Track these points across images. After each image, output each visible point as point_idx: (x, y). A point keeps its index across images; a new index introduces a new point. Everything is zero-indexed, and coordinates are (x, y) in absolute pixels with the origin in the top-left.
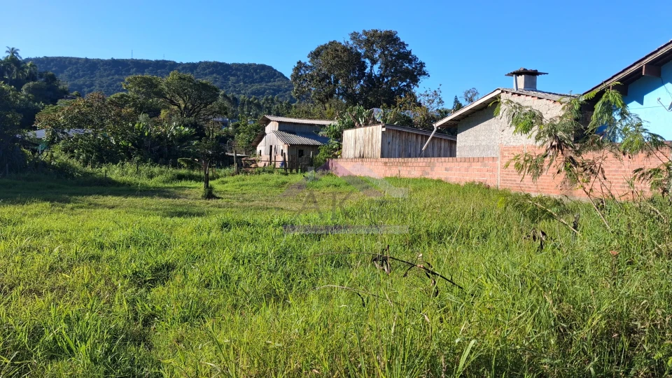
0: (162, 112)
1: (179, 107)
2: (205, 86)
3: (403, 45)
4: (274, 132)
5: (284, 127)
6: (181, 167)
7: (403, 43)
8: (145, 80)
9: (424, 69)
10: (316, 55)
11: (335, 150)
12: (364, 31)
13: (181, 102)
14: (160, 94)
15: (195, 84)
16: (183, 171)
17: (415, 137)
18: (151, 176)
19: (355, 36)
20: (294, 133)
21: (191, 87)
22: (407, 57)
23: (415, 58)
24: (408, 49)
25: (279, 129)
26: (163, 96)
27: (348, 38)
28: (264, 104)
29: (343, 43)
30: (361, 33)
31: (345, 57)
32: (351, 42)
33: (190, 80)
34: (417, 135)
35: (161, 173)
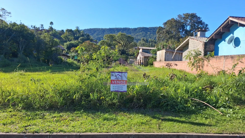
1: (121, 44)
2: (129, 37)
3: (199, 18)
4: (140, 52)
5: (144, 51)
7: (199, 17)
8: (111, 36)
9: (208, 27)
10: (165, 24)
12: (183, 14)
13: (122, 43)
14: (115, 40)
15: (126, 36)
17: (178, 54)
19: (179, 16)
21: (125, 37)
22: (201, 23)
23: (204, 23)
24: (201, 19)
25: (142, 51)
26: (116, 41)
27: (177, 17)
28: (157, 41)
29: (175, 19)
30: (182, 15)
31: (174, 24)
32: (178, 18)
33: (125, 35)
34: (179, 53)
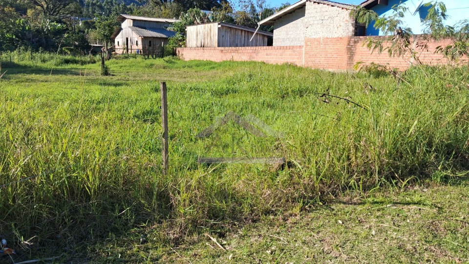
0: (29, 11)
1: (42, 7)
4: (130, 27)
5: (136, 24)
6: (66, 53)
11: (180, 41)
13: (43, 3)
16: (68, 57)
17: (240, 32)
18: (44, 61)
20: (145, 28)
25: (134, 25)
34: (242, 30)
35: (52, 58)
